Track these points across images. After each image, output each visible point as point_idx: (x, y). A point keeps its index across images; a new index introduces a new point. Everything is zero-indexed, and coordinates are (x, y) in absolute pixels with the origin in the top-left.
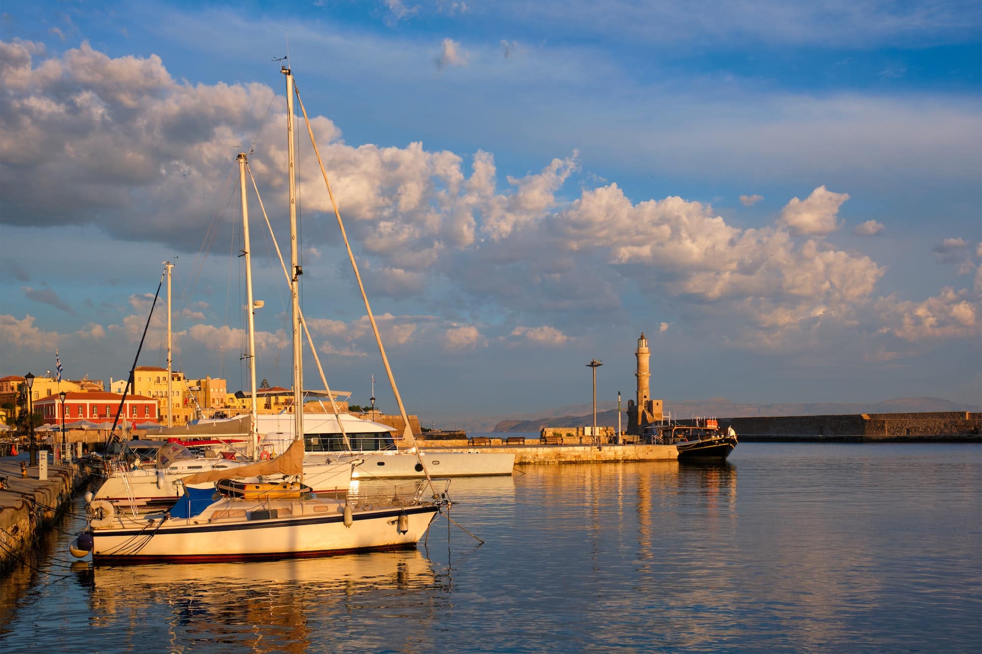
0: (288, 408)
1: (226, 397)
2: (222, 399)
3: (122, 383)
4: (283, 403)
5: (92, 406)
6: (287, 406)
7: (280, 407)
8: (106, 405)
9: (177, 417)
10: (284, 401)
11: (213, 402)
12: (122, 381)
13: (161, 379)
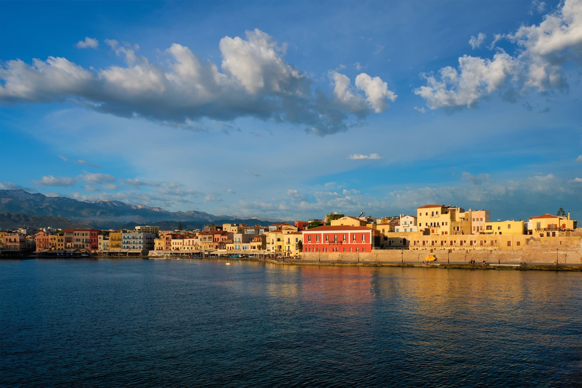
0: (551, 234)
1: (484, 225)
2: (481, 227)
3: (407, 218)
4: (545, 229)
5: (325, 235)
6: (550, 231)
7: (542, 232)
8: (334, 234)
9: (435, 242)
10: (547, 227)
11: (474, 230)
12: (407, 216)
13: (435, 213)
